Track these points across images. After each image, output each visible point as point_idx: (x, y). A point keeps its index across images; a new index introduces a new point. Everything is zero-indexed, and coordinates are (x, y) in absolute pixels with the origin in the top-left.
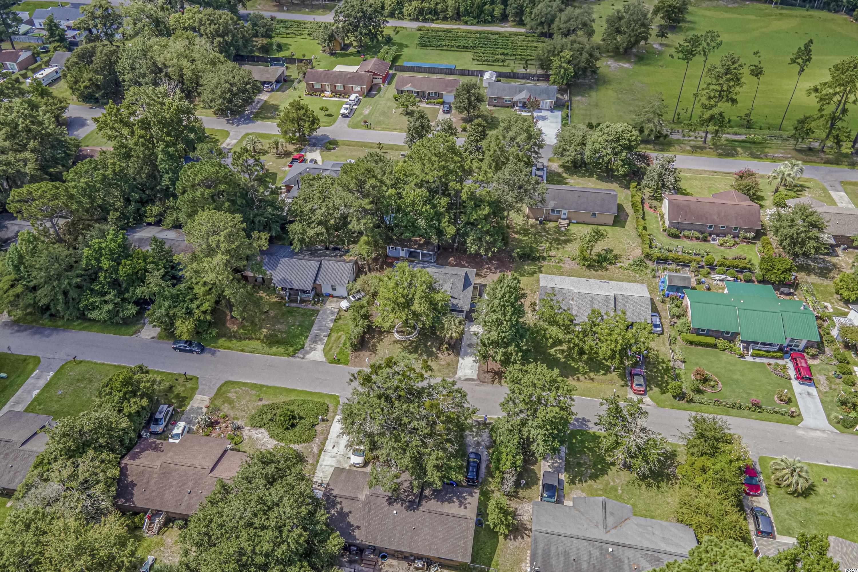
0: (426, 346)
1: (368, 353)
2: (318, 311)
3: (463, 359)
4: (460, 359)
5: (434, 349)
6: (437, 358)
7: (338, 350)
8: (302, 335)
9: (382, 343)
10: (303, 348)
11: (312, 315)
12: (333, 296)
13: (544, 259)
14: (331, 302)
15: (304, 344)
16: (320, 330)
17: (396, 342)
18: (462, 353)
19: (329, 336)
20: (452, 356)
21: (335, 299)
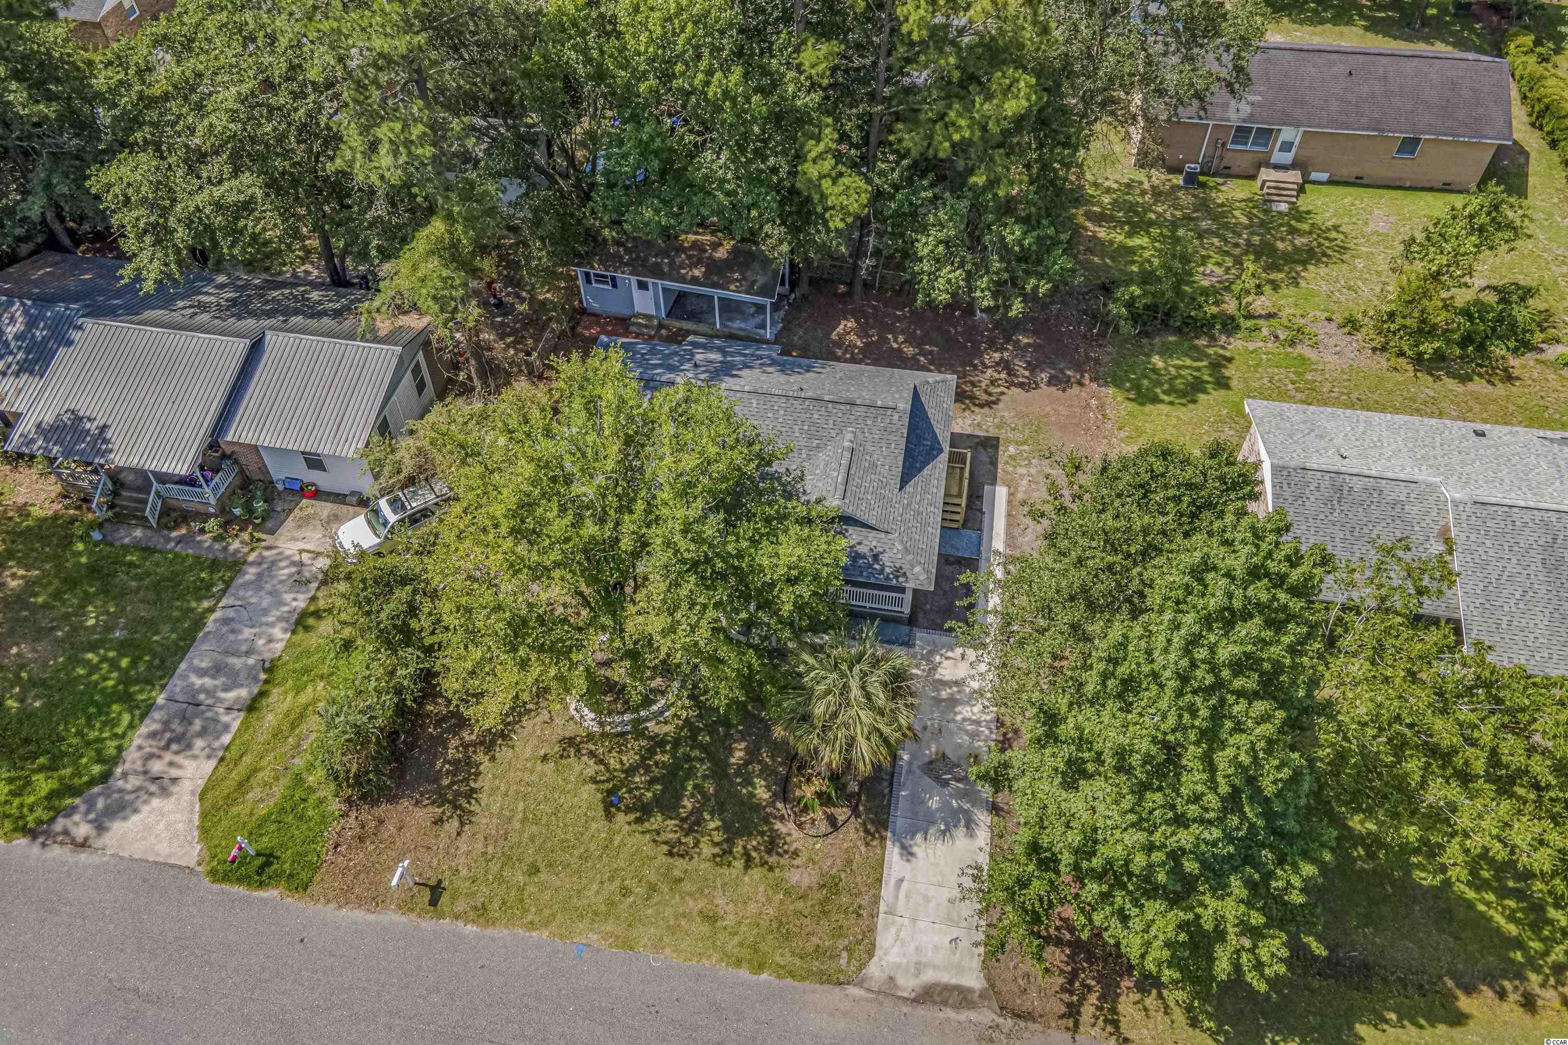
0: (720, 772)
1: (424, 814)
2: (236, 565)
3: (908, 853)
4: (893, 852)
5: (762, 793)
6: (773, 844)
7: (279, 790)
8: (126, 698)
9: (503, 753)
10: (105, 777)
11: (202, 590)
12: (317, 494)
13: (1230, 325)
14: (305, 522)
15: (116, 759)
16: (217, 670)
17: (571, 745)
18: (899, 819)
19: (252, 707)
20: (851, 834)
21: (325, 509)
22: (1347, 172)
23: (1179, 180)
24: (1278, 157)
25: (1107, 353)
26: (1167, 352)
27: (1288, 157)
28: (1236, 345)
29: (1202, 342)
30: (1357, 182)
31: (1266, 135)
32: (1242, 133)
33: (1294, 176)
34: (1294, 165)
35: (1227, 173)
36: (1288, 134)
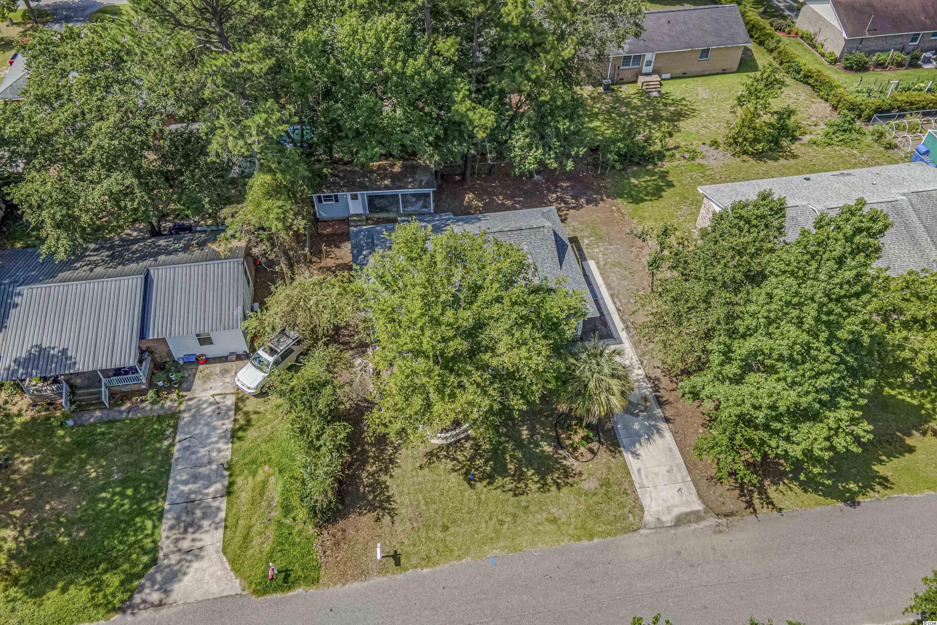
0: (519, 444)
1: (368, 518)
2: (175, 415)
3: (636, 455)
4: (628, 457)
5: (548, 449)
6: (567, 472)
7: (271, 532)
8: (143, 512)
9: (396, 472)
10: (154, 561)
11: (160, 436)
12: (207, 361)
14: (207, 378)
15: (156, 549)
16: (195, 478)
17: (432, 455)
18: (624, 441)
19: (229, 492)
20: (604, 455)
21: (217, 368)
22: (678, 72)
23: (601, 89)
24: (645, 69)
25: (608, 182)
26: (636, 175)
27: (650, 69)
28: (667, 165)
29: (650, 167)
30: (684, 76)
31: (638, 58)
32: (627, 59)
33: (656, 78)
34: (654, 72)
35: (622, 82)
36: (649, 56)
